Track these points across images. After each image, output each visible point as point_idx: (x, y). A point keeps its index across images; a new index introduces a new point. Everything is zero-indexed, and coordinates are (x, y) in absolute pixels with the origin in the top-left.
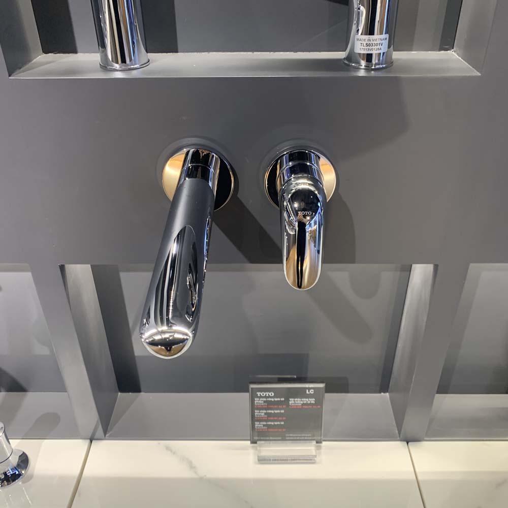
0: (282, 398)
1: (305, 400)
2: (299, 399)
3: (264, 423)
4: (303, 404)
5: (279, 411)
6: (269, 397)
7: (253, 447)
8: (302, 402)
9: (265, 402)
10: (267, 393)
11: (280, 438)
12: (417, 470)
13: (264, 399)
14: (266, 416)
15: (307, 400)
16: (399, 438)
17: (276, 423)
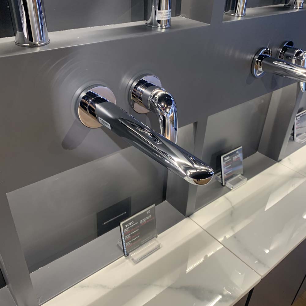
0: (136, 222)
1: (147, 218)
2: (145, 219)
3: (130, 241)
4: (147, 220)
5: (136, 231)
6: (132, 224)
7: (126, 259)
8: (146, 220)
9: (129, 229)
10: (130, 223)
11: (138, 246)
12: (201, 226)
13: (129, 228)
14: (130, 237)
15: (148, 217)
16: (185, 217)
17: (136, 238)
